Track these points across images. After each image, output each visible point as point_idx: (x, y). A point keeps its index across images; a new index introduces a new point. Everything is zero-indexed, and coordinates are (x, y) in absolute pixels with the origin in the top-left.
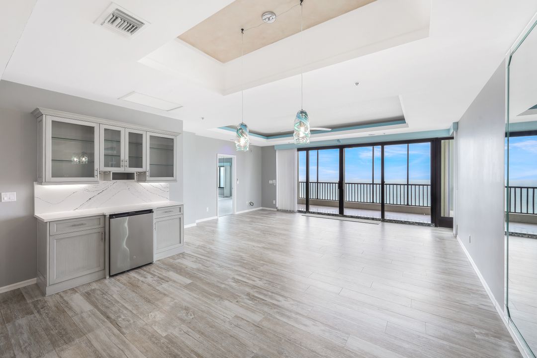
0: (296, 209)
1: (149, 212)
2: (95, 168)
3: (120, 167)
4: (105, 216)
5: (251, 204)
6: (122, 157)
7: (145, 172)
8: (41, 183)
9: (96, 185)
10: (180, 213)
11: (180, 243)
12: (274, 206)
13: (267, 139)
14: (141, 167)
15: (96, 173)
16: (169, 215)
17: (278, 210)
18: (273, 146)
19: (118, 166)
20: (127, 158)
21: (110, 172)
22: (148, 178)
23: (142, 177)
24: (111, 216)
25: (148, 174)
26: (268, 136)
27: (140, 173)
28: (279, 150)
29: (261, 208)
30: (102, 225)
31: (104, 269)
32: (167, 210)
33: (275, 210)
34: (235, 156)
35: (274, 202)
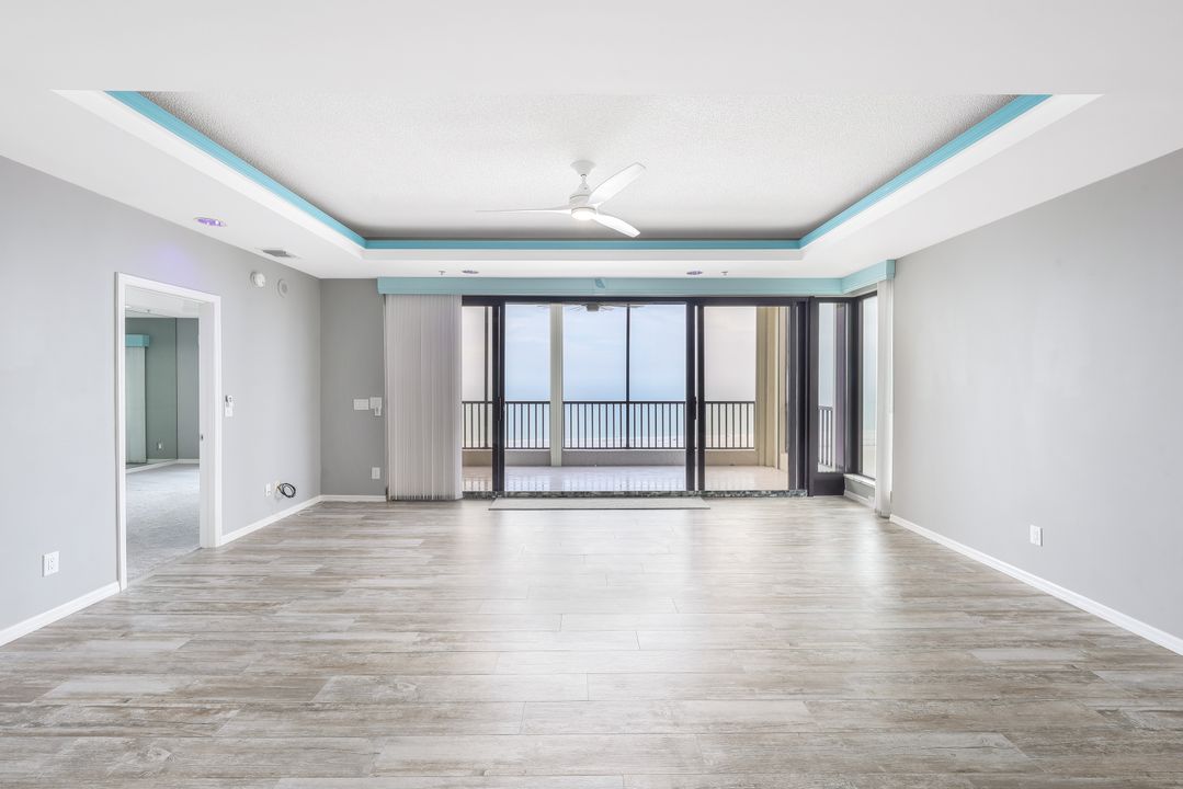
0: (460, 489)
5: (286, 491)
12: (377, 485)
13: (366, 247)
17: (391, 500)
18: (374, 281)
26: (371, 237)
28: (395, 295)
29: (320, 498)
33: (383, 498)
34: (216, 300)
35: (376, 473)
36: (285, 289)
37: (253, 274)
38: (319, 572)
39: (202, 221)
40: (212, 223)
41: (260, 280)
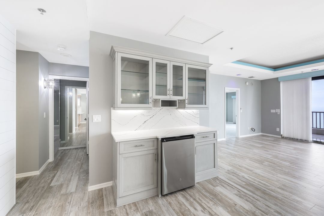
0: (311, 139)
1: (191, 137)
2: (150, 97)
3: (166, 95)
4: (157, 139)
5: (253, 130)
6: (168, 87)
7: (184, 100)
8: (114, 108)
9: (149, 110)
10: (214, 139)
11: (215, 167)
12: (279, 133)
13: (275, 71)
14: (182, 95)
15: (150, 100)
16: (206, 140)
17: (283, 138)
18: (278, 78)
19: (166, 94)
20: (172, 88)
21: (159, 99)
22: (187, 105)
23: (182, 105)
24: (163, 140)
25: (186, 101)
26: (275, 68)
27: (181, 100)
28: (284, 81)
29: (261, 134)
30: (155, 147)
31: (157, 187)
32: (204, 135)
33: (281, 137)
34: (239, 89)
35: (278, 130)
36: (252, 85)
37: (246, 82)
38: (262, 147)
39: (237, 75)
40: (239, 75)
41: (247, 84)
